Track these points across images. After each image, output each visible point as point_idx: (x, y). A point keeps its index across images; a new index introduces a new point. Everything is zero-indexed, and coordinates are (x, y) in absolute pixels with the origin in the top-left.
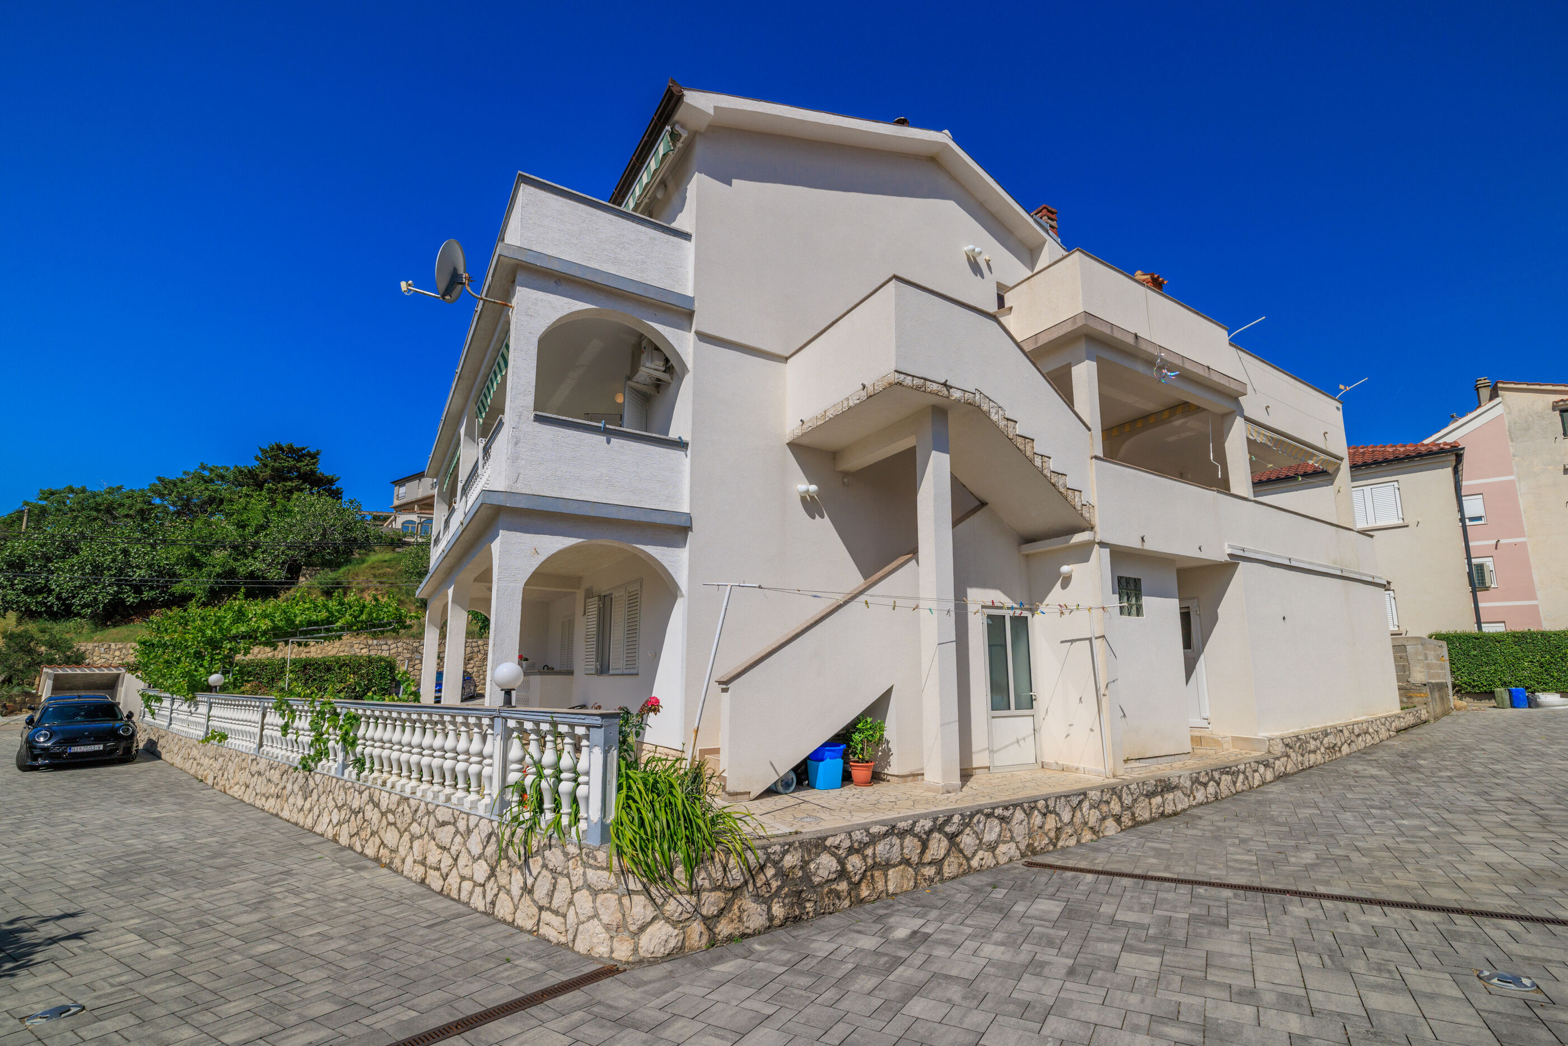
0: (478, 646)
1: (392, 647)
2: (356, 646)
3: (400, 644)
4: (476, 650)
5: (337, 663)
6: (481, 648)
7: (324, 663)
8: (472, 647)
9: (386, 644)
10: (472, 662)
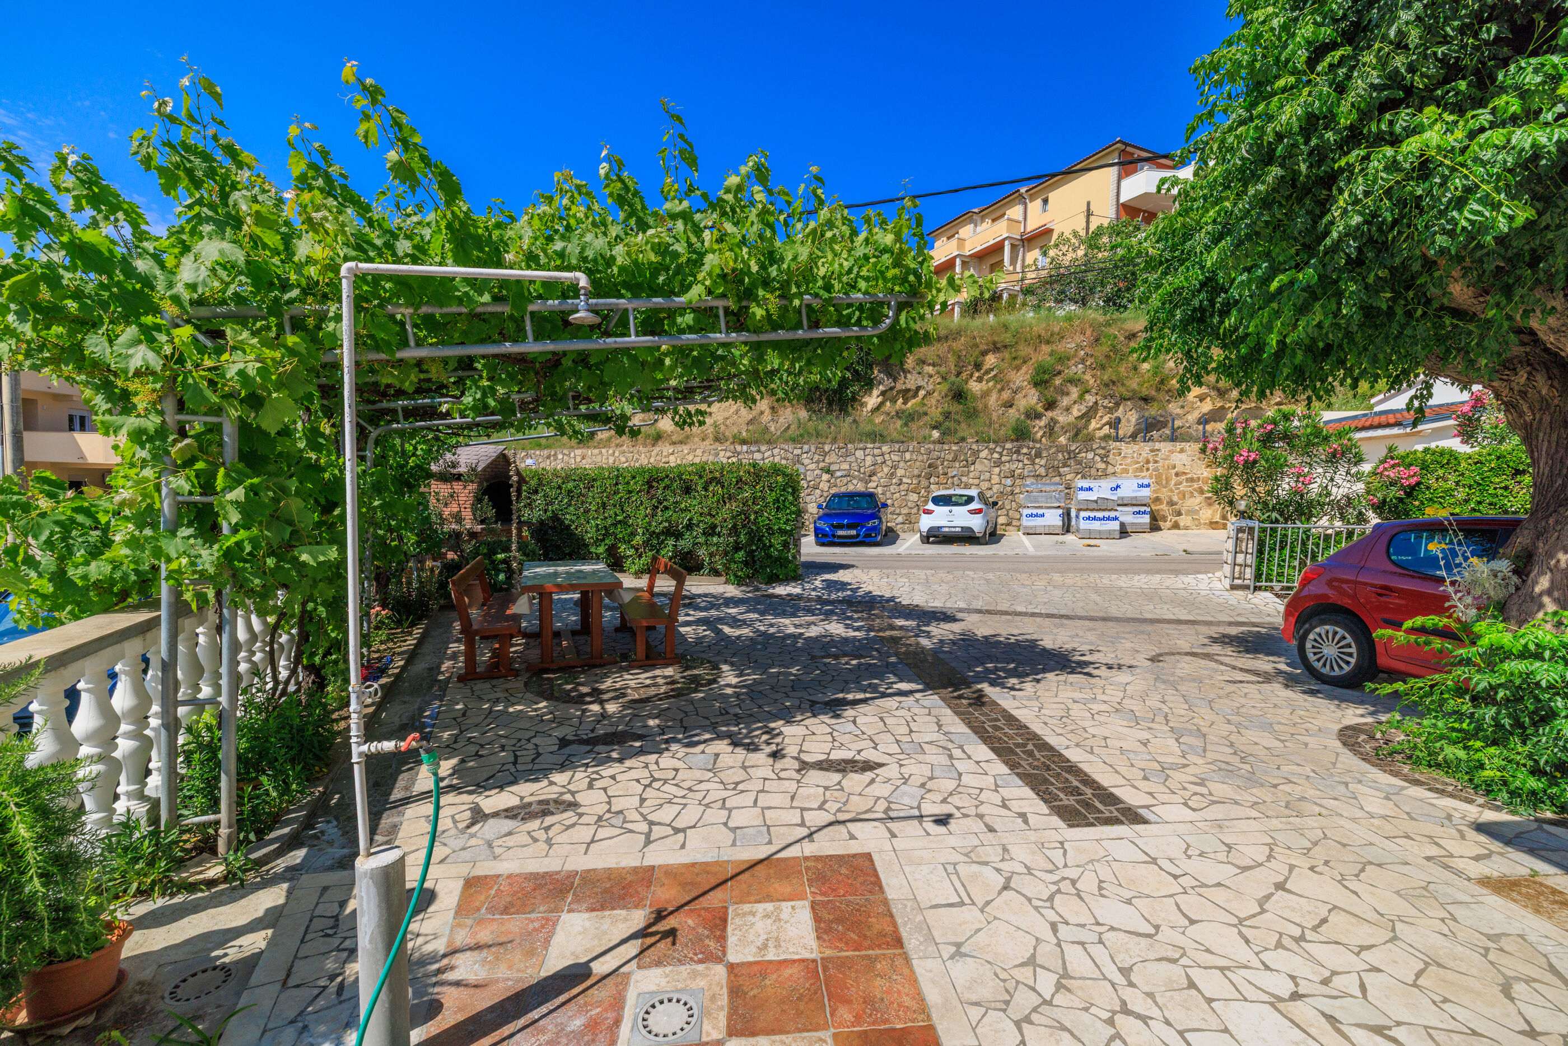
0: (883, 455)
1: (766, 455)
2: (722, 454)
3: (776, 451)
4: (879, 459)
5: (701, 477)
6: (887, 457)
7: (680, 475)
8: (874, 456)
9: (759, 451)
10: (874, 478)
